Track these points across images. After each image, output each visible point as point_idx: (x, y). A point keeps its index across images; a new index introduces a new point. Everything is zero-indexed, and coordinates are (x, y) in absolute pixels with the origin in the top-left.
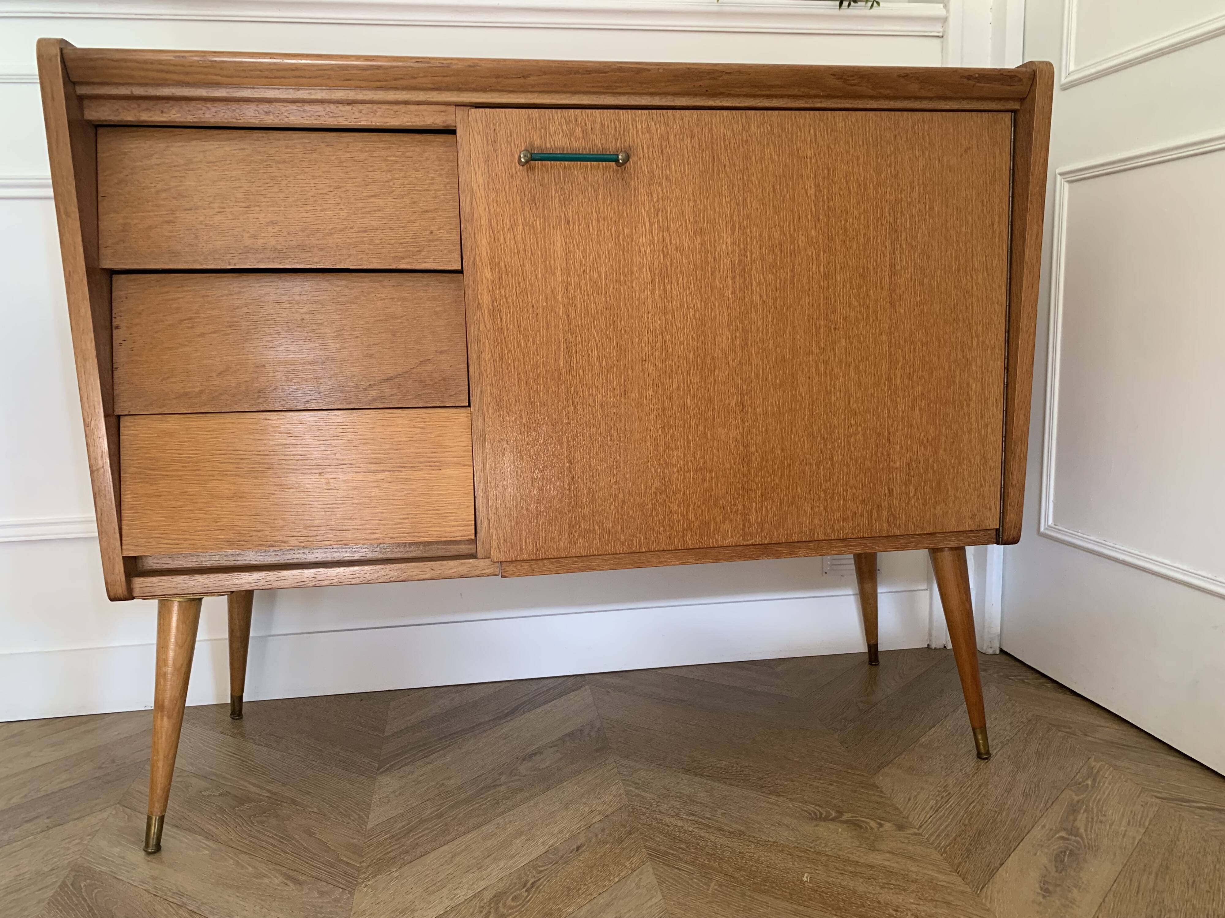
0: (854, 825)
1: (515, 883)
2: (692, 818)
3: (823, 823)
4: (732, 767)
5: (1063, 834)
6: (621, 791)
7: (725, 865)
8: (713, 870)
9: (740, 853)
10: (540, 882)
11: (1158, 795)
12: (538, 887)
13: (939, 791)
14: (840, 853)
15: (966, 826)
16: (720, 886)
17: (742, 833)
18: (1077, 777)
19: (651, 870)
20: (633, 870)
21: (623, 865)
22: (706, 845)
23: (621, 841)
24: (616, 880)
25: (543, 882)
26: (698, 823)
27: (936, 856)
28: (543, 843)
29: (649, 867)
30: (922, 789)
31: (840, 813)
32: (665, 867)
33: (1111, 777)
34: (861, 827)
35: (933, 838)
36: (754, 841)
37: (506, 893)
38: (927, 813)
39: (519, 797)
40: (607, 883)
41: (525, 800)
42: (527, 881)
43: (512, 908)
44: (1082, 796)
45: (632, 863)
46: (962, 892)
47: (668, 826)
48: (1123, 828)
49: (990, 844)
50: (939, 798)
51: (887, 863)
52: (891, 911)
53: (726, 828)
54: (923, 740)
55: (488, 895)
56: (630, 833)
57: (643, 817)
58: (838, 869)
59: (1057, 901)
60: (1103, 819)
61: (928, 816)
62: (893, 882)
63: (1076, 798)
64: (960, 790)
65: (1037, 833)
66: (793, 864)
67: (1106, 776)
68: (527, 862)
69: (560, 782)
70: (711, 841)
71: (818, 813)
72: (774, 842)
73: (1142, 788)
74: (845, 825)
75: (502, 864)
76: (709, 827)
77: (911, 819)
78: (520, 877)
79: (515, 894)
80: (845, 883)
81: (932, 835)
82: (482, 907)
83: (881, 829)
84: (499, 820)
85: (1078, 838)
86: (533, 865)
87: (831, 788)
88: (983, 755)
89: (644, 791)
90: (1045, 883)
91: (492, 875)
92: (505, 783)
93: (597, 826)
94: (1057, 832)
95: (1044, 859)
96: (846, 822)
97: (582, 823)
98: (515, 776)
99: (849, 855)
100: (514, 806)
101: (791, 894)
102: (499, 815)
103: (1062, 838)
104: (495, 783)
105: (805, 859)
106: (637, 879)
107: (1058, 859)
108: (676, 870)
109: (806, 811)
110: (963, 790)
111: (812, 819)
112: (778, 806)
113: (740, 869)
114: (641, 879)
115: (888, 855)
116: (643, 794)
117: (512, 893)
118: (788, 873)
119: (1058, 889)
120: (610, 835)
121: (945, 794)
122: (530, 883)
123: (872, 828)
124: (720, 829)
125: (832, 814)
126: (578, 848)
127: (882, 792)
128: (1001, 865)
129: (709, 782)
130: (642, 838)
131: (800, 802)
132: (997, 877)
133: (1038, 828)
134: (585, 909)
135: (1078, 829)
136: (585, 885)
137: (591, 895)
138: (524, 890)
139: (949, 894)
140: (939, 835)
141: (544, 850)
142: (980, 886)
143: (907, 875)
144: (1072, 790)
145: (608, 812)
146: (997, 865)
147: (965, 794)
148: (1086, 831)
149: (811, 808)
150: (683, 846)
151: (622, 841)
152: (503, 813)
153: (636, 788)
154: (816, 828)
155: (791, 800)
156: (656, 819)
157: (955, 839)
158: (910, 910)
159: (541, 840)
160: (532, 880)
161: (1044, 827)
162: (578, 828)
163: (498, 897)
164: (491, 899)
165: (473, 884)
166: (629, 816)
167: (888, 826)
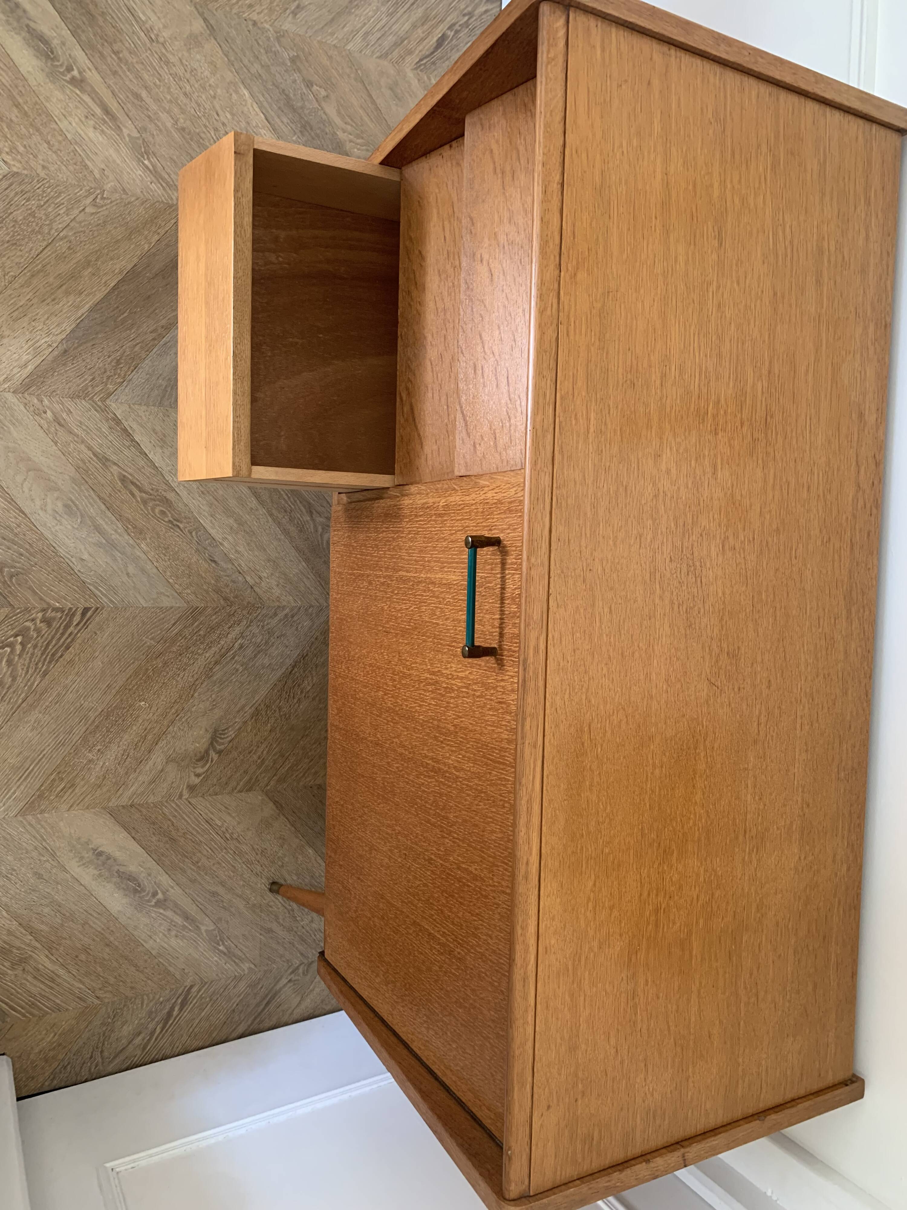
0: (203, 757)
1: (180, 514)
2: (237, 645)
3: (209, 736)
4: (302, 692)
5: (160, 896)
6: (284, 603)
7: (172, 655)
8: (168, 646)
9: (185, 670)
10: (178, 530)
11: (195, 989)
12: (172, 528)
13: (232, 833)
14: (169, 736)
15: (184, 833)
16: (149, 647)
17: (209, 677)
18: (229, 942)
19: (178, 605)
20: (179, 594)
21: (187, 588)
22: (199, 649)
23: (218, 591)
24: (171, 581)
25: (177, 532)
26: (229, 650)
27: (151, 799)
28: (225, 539)
29: (180, 604)
30: (239, 823)
31: (220, 752)
32: (179, 615)
33: (226, 967)
34: (198, 760)
35: (174, 806)
36: (197, 683)
37: (170, 507)
38: (207, 814)
39: (292, 529)
40: (169, 574)
41: (286, 532)
42: (181, 522)
43: (153, 510)
44: (205, 934)
45: (188, 594)
46: (109, 800)
47: (229, 628)
48: (158, 940)
49: (159, 841)
50: (223, 829)
51: (151, 763)
52: (99, 747)
53: (217, 668)
54: (310, 851)
55: (171, 496)
56: (226, 599)
57: (245, 612)
58: (151, 729)
59: (87, 855)
60: (173, 933)
61: (202, 813)
62: (129, 759)
63: (203, 928)
64: (231, 849)
65: (164, 879)
66: (163, 701)
67: (227, 964)
68: (204, 524)
69: (307, 560)
70: (203, 653)
71: (223, 736)
72: (192, 696)
73: (206, 983)
74: (203, 751)
75: (206, 508)
76: (222, 656)
77: (201, 799)
78: (186, 518)
79: (168, 513)
80: (134, 728)
81: (177, 805)
82: (157, 491)
83: (192, 775)
84: (262, 511)
85: (153, 903)
86: (200, 527)
87: (255, 757)
88: (275, 887)
89: (280, 620)
90: (109, 858)
91: (194, 501)
92: (313, 520)
93: (240, 578)
94: (164, 893)
95: (133, 868)
96: (207, 752)
97: (246, 569)
98: (323, 529)
99: (165, 741)
100: (279, 524)
101: (130, 690)
102: (268, 511)
103: (155, 894)
104: (314, 512)
105: (168, 710)
106: (168, 594)
107: (131, 878)
108: (173, 622)
109: (227, 729)
110: (231, 852)
111: (216, 731)
112: (239, 711)
113: (165, 664)
114: (168, 596)
115: (160, 767)
116: (278, 618)
117: (169, 511)
118: (154, 694)
119: (100, 863)
120: (227, 586)
121: (228, 836)
122: (178, 524)
123: (194, 768)
124: (216, 663)
125: (220, 745)
126: (215, 562)
127: (240, 791)
128: (133, 838)
129: (283, 670)
130: (218, 607)
131: (240, 728)
132: (123, 830)
133: (171, 882)
134: (143, 556)
135: (164, 910)
136: (169, 559)
137: (157, 561)
138: (171, 519)
139: (109, 791)
140: (176, 810)
141: (217, 538)
142: (114, 814)
143: (135, 771)
144: (214, 930)
145: (256, 589)
146: (133, 835)
147: (224, 851)
148: (161, 914)
149: (231, 733)
150: (201, 633)
151: (217, 593)
152: (271, 515)
153: (286, 615)
154: (203, 730)
155: (245, 722)
156: (240, 621)
157: (170, 820)
158: (98, 759)
159: (229, 538)
160: (181, 526)
161: (172, 888)
162: (240, 565)
163: (166, 501)
164: (165, 497)
165: (185, 487)
166: (249, 603)
167: (197, 781)
